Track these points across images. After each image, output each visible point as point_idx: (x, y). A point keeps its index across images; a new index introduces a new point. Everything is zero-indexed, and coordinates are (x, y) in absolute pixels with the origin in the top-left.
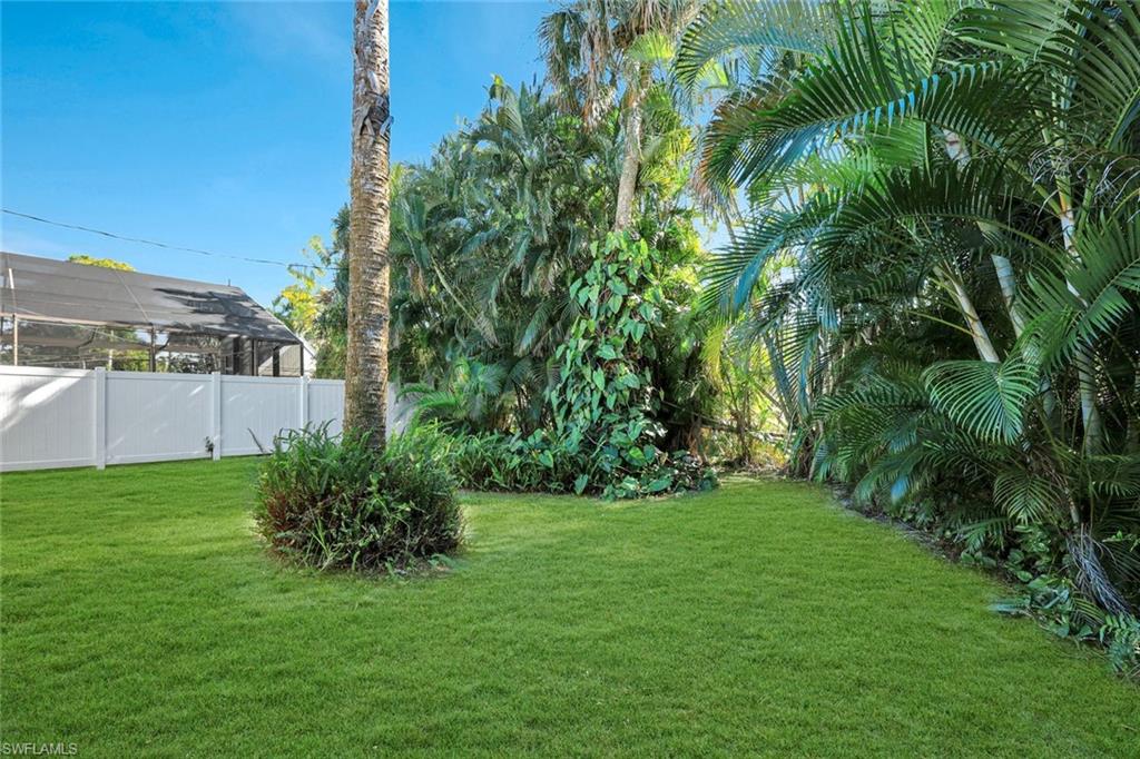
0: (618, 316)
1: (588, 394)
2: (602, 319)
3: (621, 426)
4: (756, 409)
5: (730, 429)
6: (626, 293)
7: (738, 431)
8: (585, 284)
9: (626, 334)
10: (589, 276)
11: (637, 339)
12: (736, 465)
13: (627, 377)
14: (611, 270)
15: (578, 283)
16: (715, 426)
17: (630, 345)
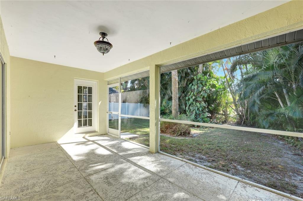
0: (201, 92)
1: (194, 107)
2: (197, 92)
3: (202, 114)
4: (228, 110)
5: (223, 115)
6: (202, 87)
7: (224, 115)
8: (193, 85)
9: (203, 96)
10: (194, 83)
11: (206, 96)
12: (224, 122)
13: (203, 104)
14: (199, 82)
15: (191, 85)
16: (219, 114)
17: (203, 97)
